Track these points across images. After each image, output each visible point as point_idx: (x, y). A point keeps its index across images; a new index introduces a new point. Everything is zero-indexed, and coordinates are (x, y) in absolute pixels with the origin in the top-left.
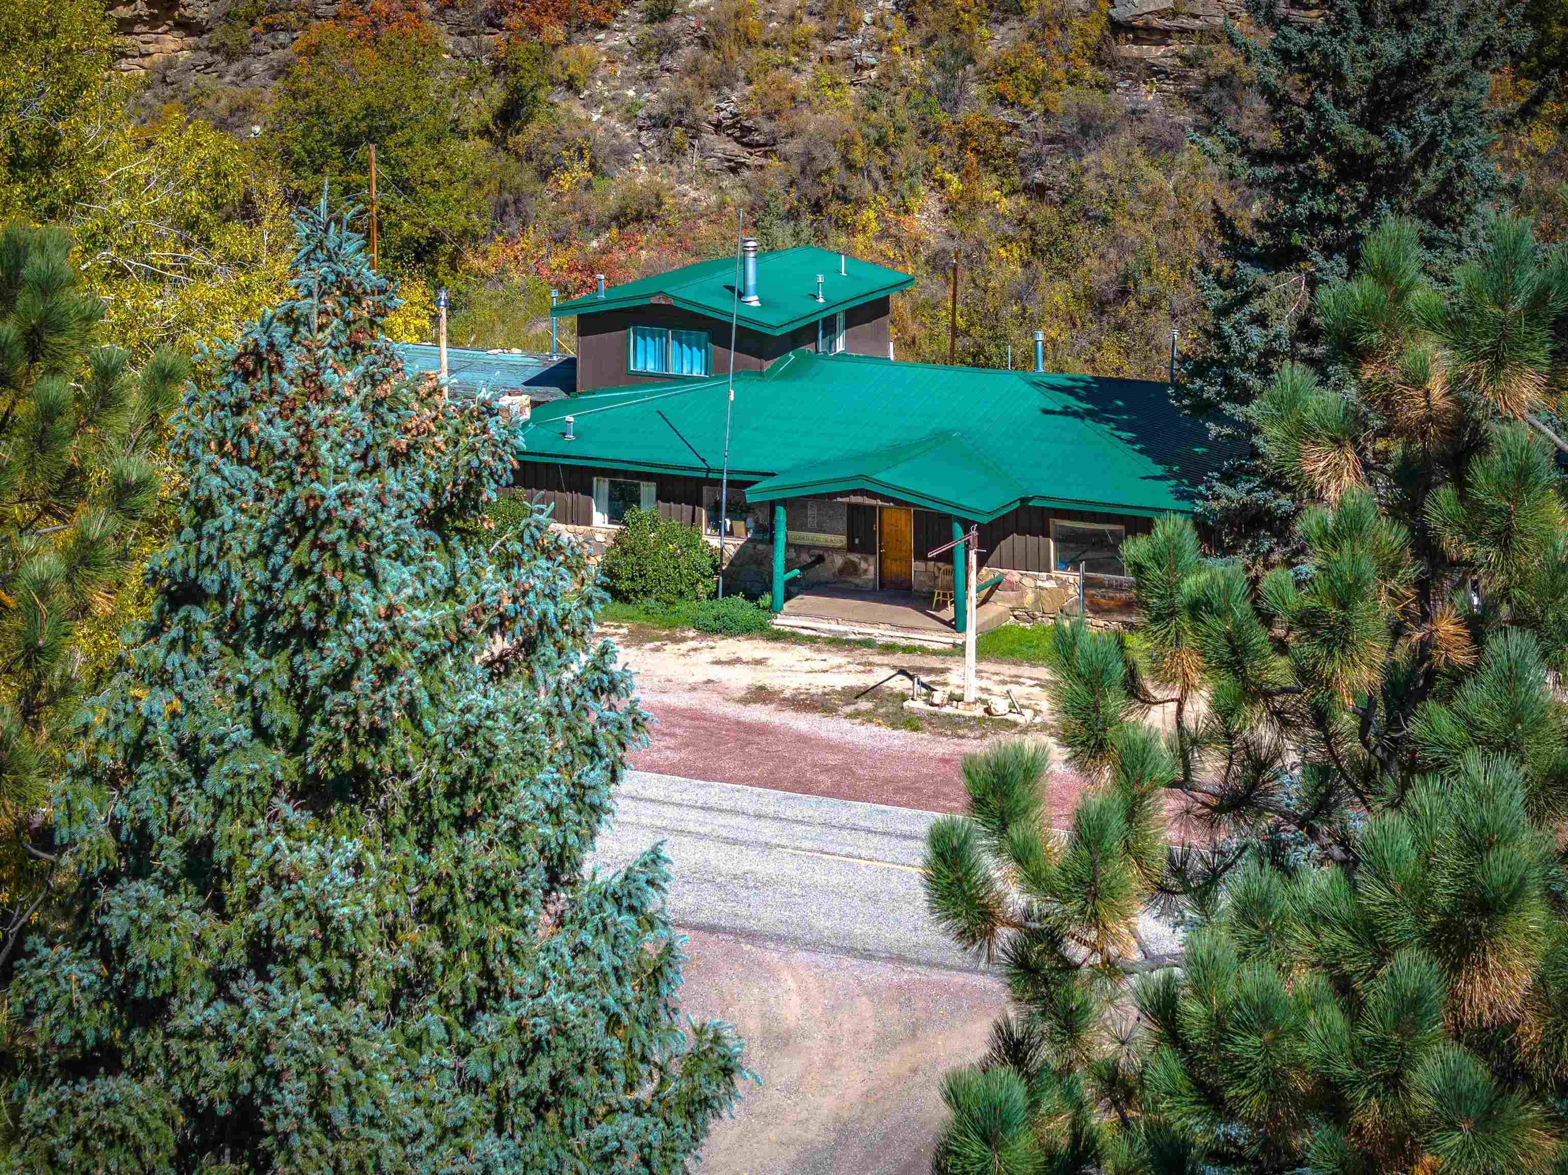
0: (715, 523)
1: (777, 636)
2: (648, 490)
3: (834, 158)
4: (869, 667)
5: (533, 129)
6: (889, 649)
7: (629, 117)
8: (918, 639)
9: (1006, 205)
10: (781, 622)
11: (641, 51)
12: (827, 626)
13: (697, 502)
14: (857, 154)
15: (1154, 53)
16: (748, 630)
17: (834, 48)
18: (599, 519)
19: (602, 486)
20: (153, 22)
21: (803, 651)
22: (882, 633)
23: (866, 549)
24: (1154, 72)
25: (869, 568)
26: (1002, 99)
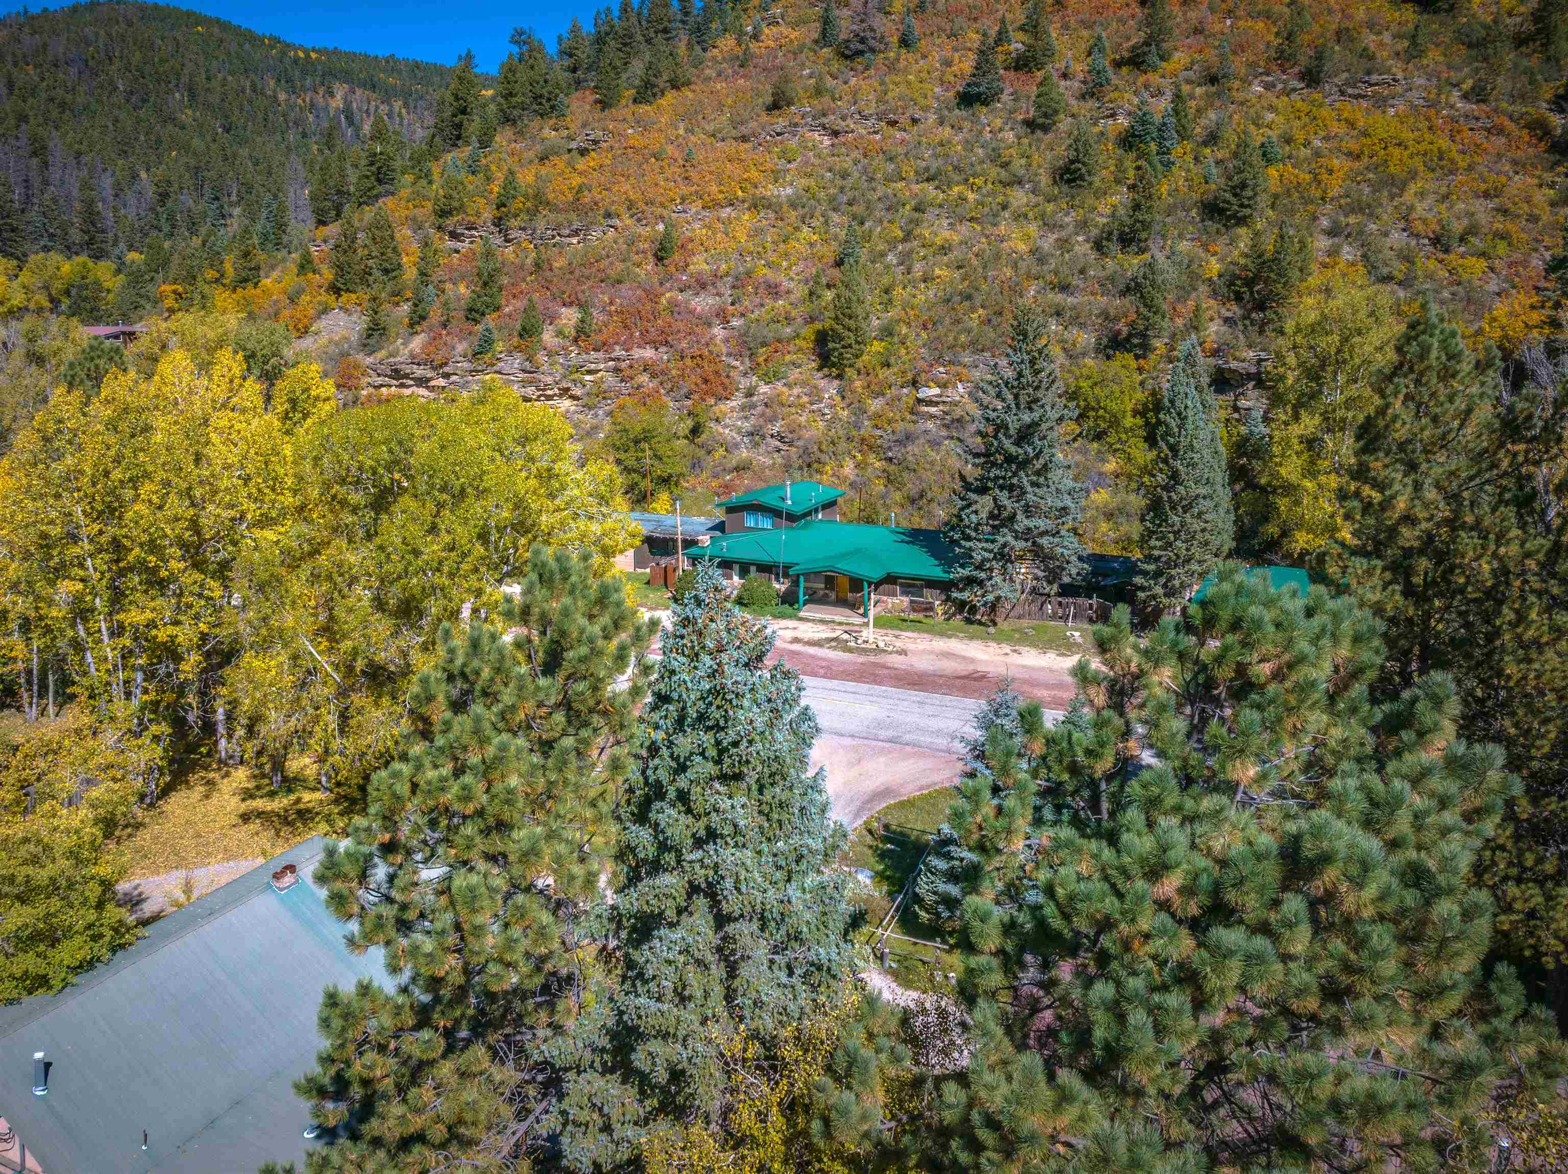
0: (778, 580)
1: (801, 619)
2: (753, 569)
3: (815, 448)
4: (834, 630)
5: (704, 436)
6: (840, 624)
7: (739, 432)
8: (851, 620)
9: (878, 465)
10: (802, 614)
11: (743, 408)
12: (818, 616)
13: (770, 572)
14: (824, 447)
15: (933, 410)
16: (790, 617)
17: (815, 407)
18: (736, 578)
19: (736, 567)
20: (561, 396)
21: (810, 624)
22: (838, 618)
23: (832, 589)
24: (932, 416)
25: (833, 596)
26: (877, 427)
